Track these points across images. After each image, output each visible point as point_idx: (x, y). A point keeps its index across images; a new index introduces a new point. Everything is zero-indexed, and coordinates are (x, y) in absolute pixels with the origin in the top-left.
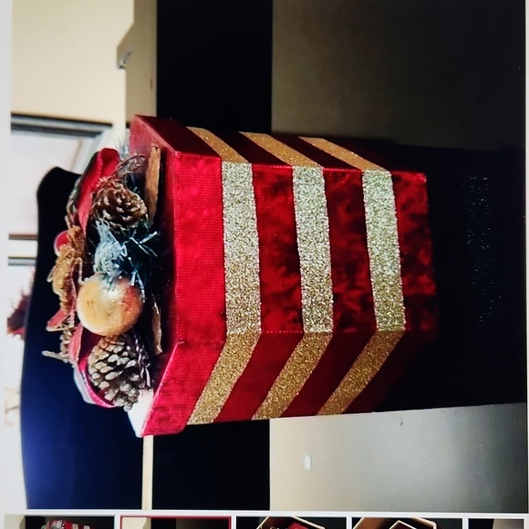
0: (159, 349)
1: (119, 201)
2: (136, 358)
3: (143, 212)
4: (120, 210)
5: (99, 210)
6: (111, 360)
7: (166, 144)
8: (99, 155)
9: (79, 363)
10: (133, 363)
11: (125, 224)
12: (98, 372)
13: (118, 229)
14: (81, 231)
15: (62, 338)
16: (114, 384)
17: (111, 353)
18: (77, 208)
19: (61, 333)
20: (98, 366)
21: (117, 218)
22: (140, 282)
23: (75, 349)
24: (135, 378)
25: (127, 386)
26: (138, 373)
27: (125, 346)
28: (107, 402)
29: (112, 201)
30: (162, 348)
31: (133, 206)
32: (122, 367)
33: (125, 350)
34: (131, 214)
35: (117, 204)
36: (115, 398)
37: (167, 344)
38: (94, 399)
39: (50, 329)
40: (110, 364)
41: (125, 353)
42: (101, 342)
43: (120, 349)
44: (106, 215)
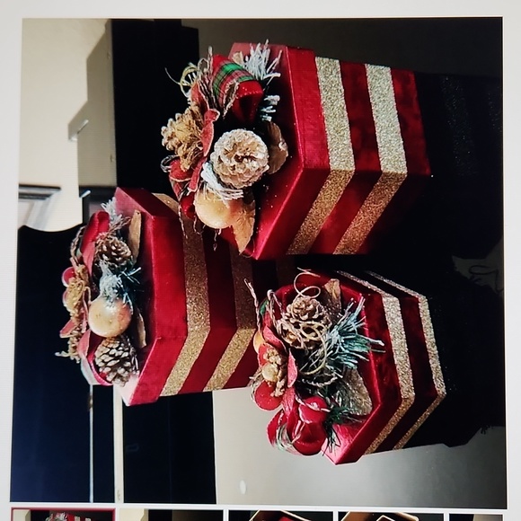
0: (145, 344)
1: (114, 248)
2: (128, 351)
3: (129, 254)
4: (114, 254)
5: (101, 254)
6: (111, 353)
7: (144, 211)
8: (96, 216)
9: (87, 357)
10: (126, 354)
11: (117, 263)
12: (103, 361)
13: (113, 266)
14: (87, 268)
15: (69, 343)
16: (114, 369)
17: (111, 349)
18: (82, 252)
19: (68, 339)
20: (103, 358)
21: (112, 259)
22: (130, 301)
23: (84, 347)
24: (128, 364)
25: (123, 370)
26: (130, 361)
27: (120, 344)
28: (108, 382)
29: (108, 248)
30: (146, 342)
31: (123, 251)
32: (118, 357)
33: (120, 346)
34: (121, 256)
35: (112, 250)
36: (114, 379)
37: (149, 340)
38: (99, 381)
39: (62, 336)
40: (111, 356)
41: (121, 348)
42: (103, 342)
43: (117, 345)
44: (105, 257)
